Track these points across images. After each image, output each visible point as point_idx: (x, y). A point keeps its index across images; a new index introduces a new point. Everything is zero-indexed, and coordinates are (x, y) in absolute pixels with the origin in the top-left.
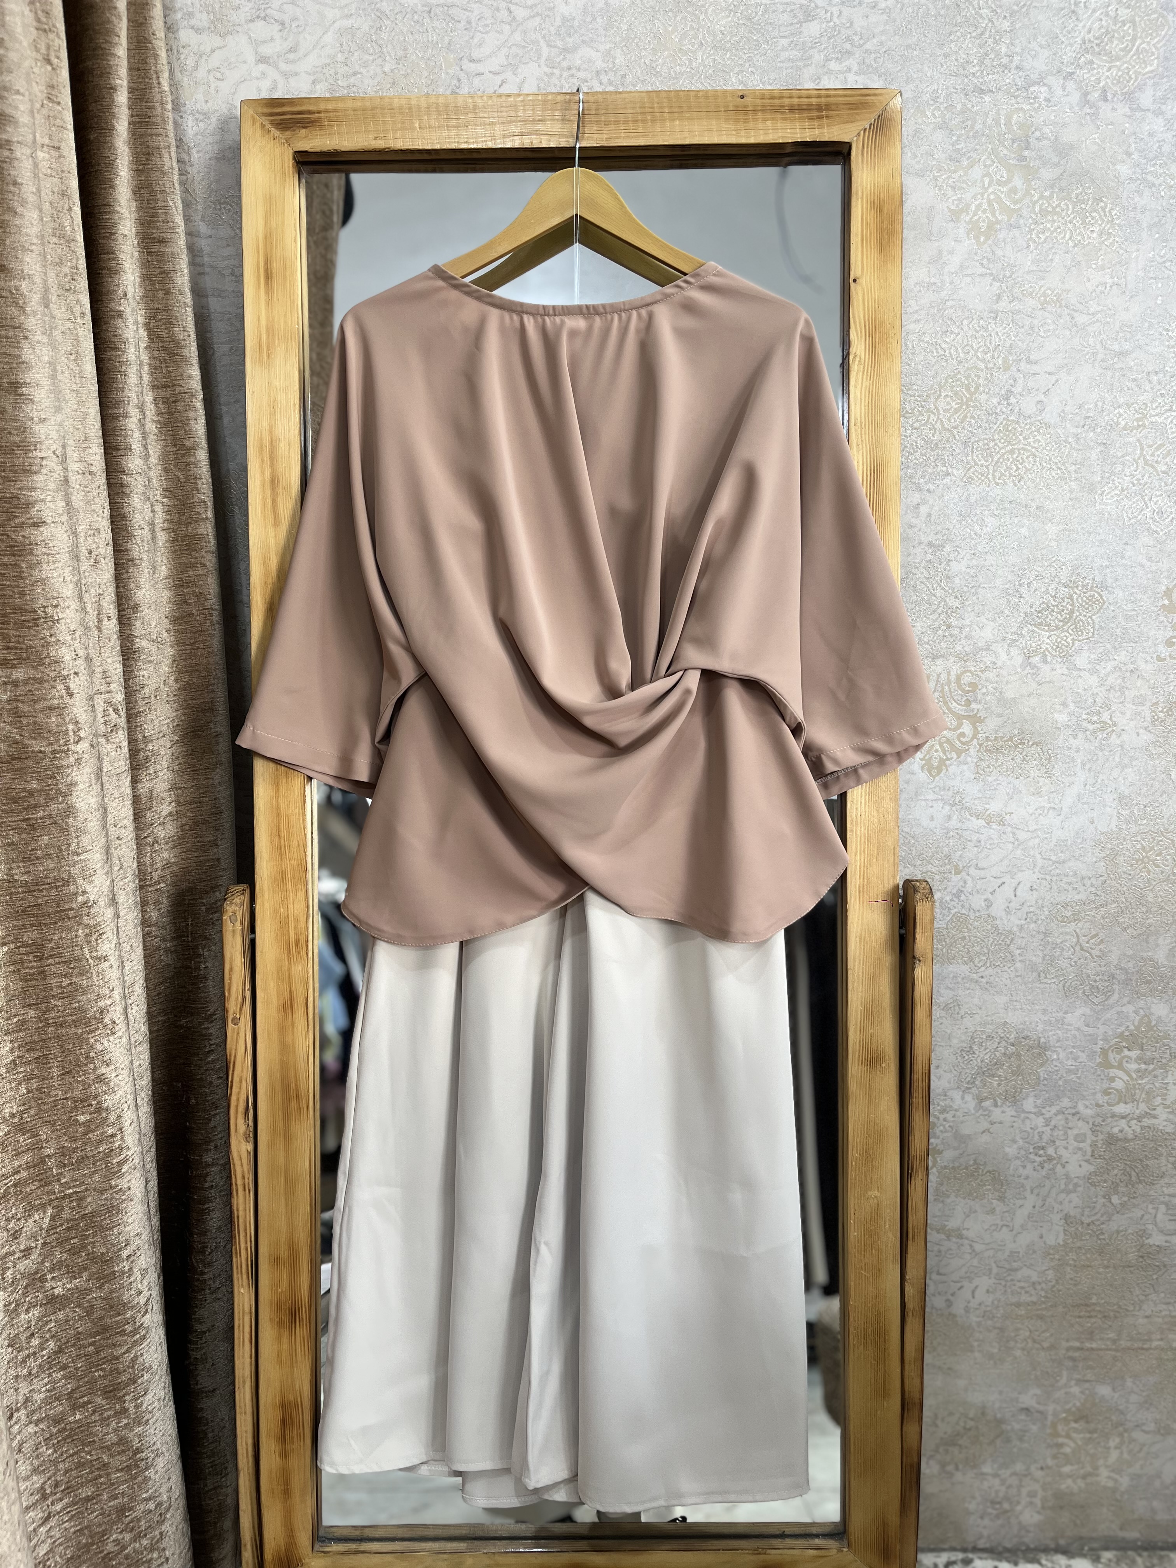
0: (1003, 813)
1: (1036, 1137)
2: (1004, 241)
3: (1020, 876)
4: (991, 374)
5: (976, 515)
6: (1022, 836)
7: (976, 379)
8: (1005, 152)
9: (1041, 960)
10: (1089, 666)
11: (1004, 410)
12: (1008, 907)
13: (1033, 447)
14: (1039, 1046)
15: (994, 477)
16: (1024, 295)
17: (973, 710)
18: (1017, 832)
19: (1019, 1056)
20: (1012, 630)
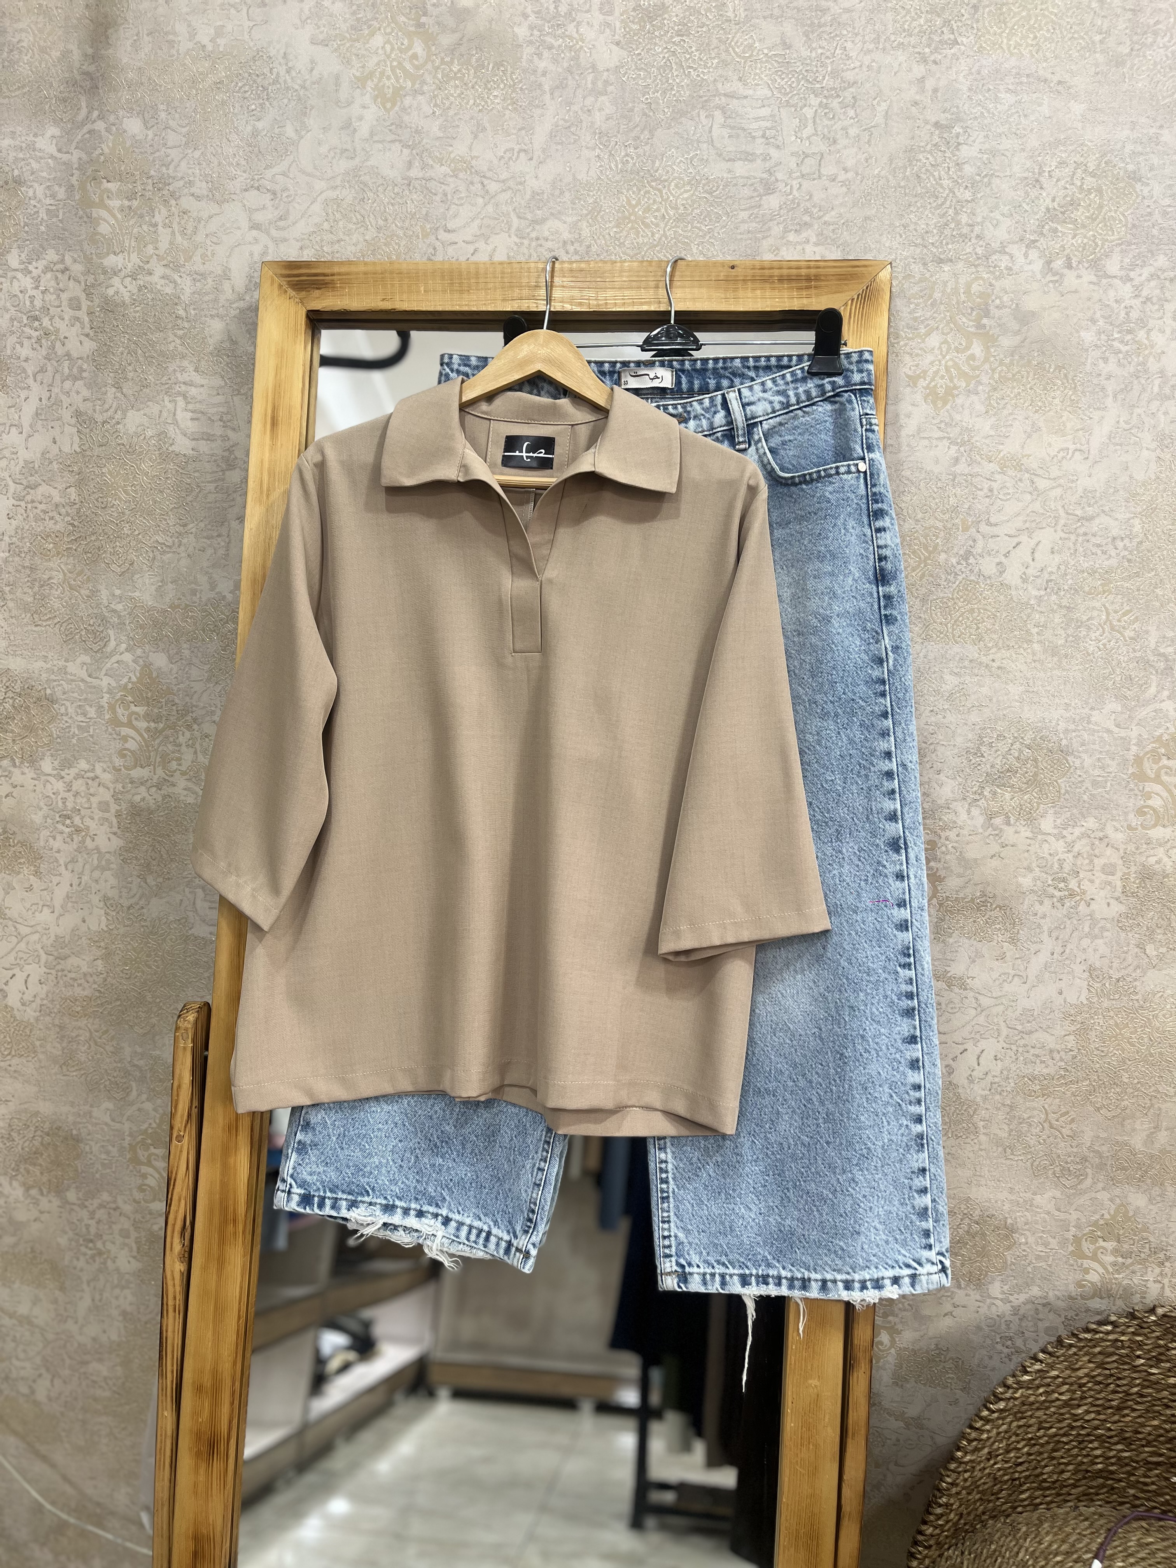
0: (965, 977)
1: (1003, 1327)
2: (962, 406)
3: (983, 1044)
4: (950, 534)
5: (935, 672)
7: (934, 538)
8: (964, 320)
9: (1006, 1135)
10: (1056, 831)
11: (964, 569)
12: (971, 1075)
13: (994, 607)
14: (1006, 1227)
15: (954, 636)
16: (982, 458)
18: (980, 997)
19: (984, 1235)
20: (974, 790)
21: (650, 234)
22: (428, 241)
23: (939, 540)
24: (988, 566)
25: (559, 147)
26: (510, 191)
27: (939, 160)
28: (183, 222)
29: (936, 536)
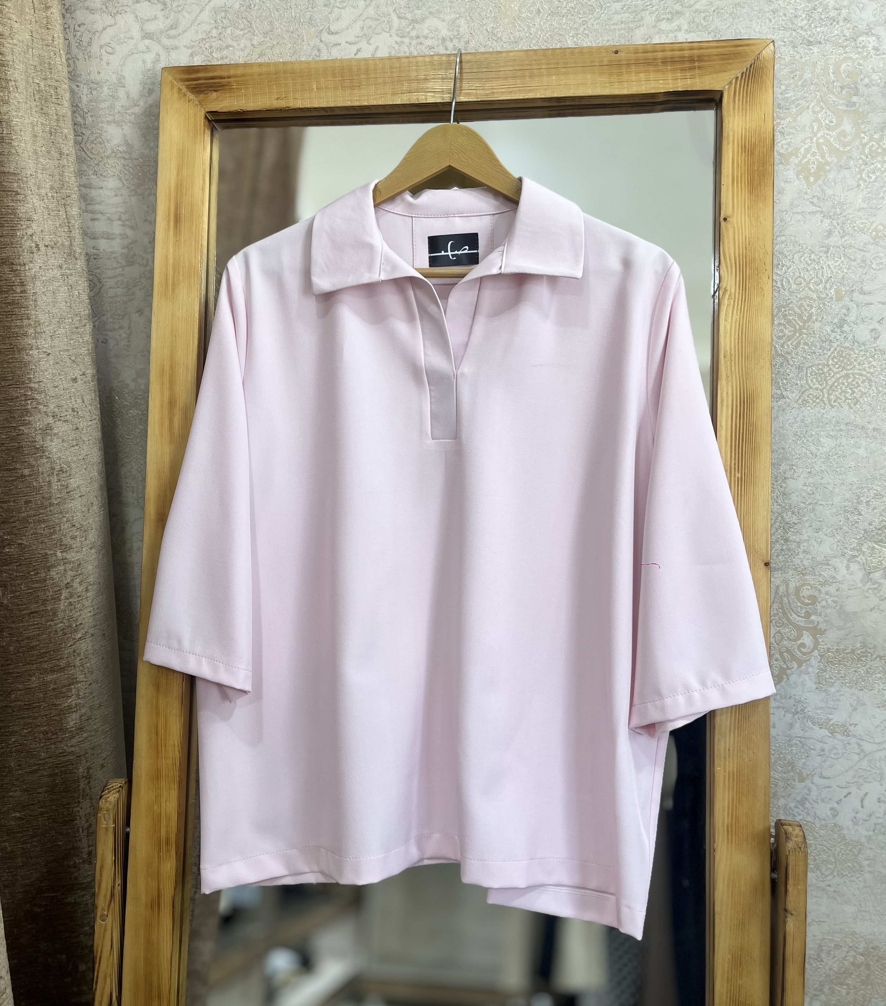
0: (848, 724)
3: (866, 788)
4: (824, 304)
5: (812, 436)
6: (868, 747)
7: (809, 308)
8: (835, 99)
11: (838, 337)
12: (855, 817)
15: (830, 401)
16: (855, 230)
17: (813, 622)
18: (863, 743)
19: (868, 966)
20: (852, 546)
21: (526, 28)
22: (312, 44)
23: (813, 310)
24: (863, 333)
28: (79, 34)
29: (811, 307)
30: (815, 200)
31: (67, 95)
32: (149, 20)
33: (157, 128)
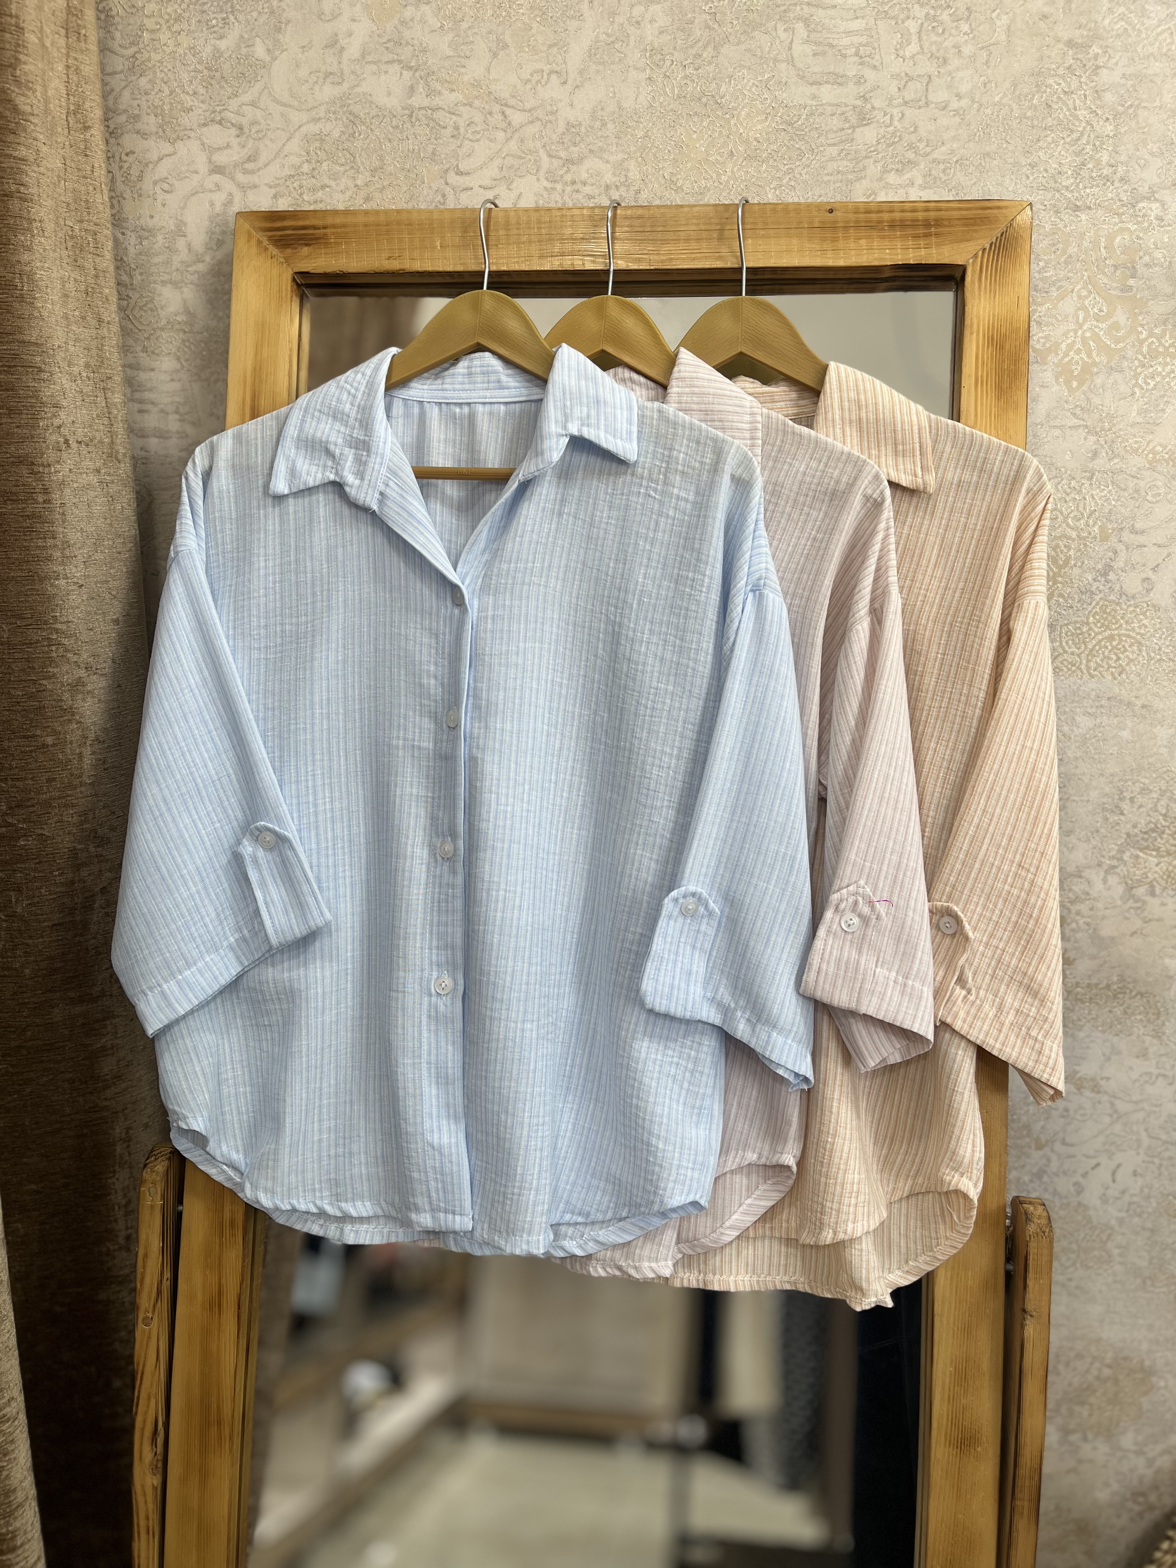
0: (1098, 1078)
2: (1103, 386)
3: (1119, 1157)
4: (1085, 545)
5: (1065, 713)
6: (1121, 1106)
7: (1065, 550)
8: (1106, 281)
9: (1145, 1264)
11: (1102, 587)
12: (1104, 1194)
13: (1138, 634)
14: (1143, 1370)
15: (1088, 668)
16: (1127, 451)
18: (1117, 1102)
19: (1116, 1381)
20: (1111, 854)
21: (714, 176)
22: (434, 186)
23: (1072, 553)
24: (1132, 583)
25: (601, 68)
26: (539, 123)
27: (1074, 85)
28: (126, 165)
29: (1068, 548)
30: (1078, 411)
31: (110, 244)
32: (220, 149)
33: (229, 292)
